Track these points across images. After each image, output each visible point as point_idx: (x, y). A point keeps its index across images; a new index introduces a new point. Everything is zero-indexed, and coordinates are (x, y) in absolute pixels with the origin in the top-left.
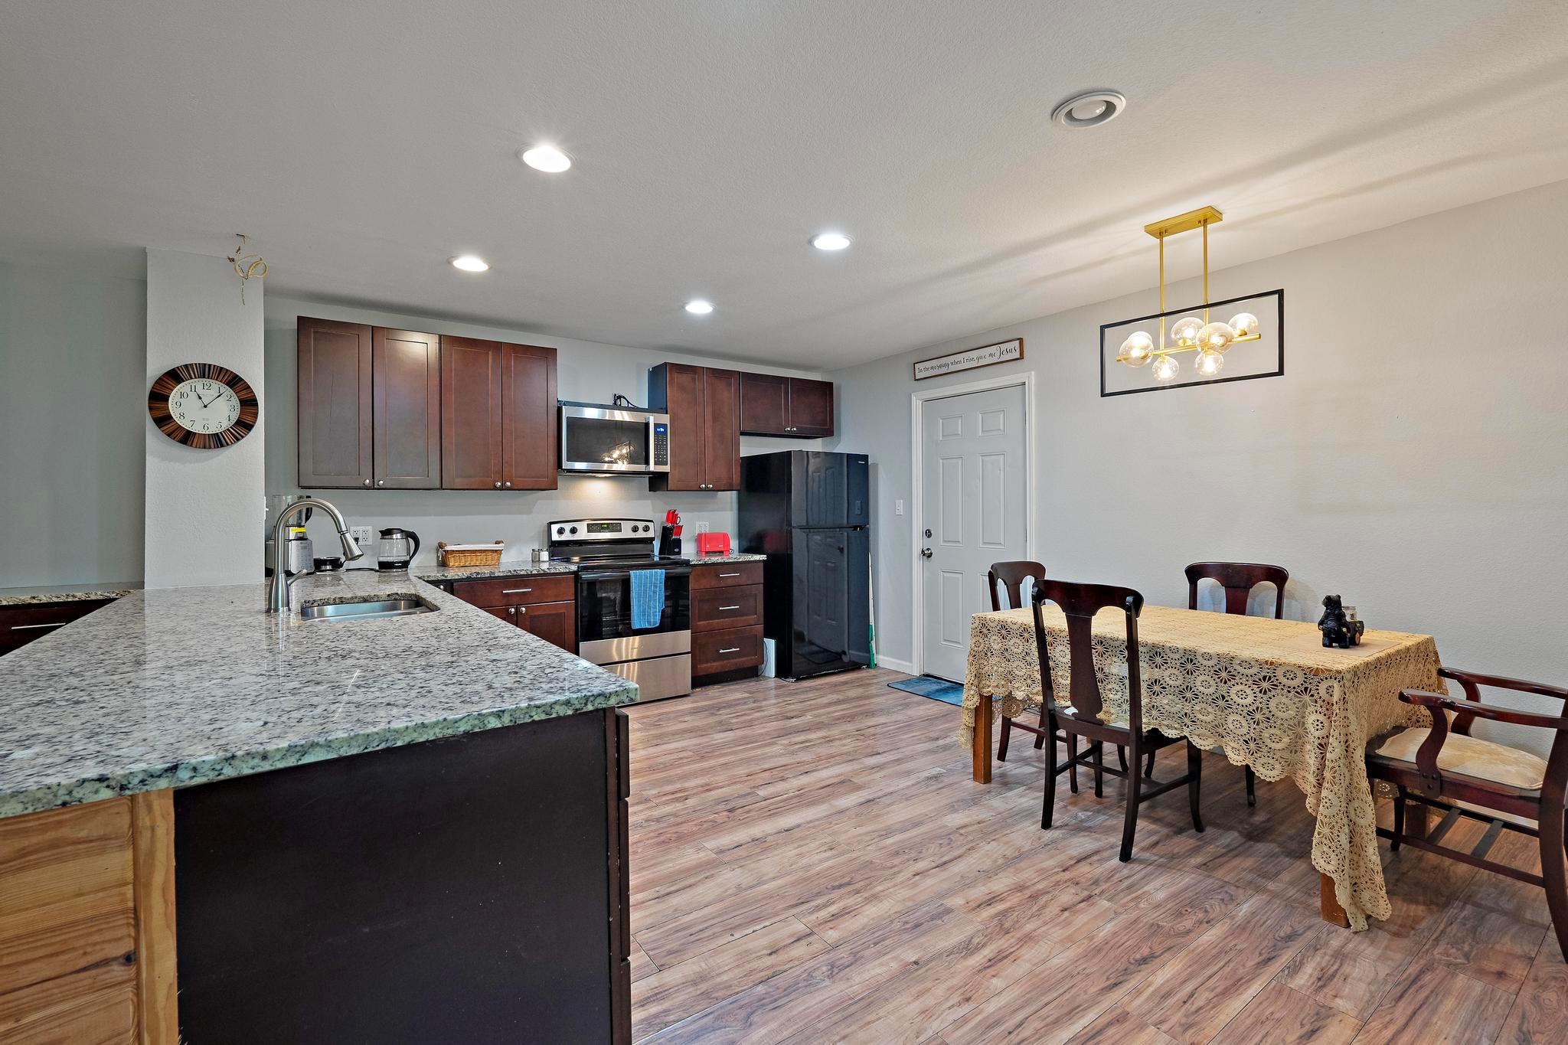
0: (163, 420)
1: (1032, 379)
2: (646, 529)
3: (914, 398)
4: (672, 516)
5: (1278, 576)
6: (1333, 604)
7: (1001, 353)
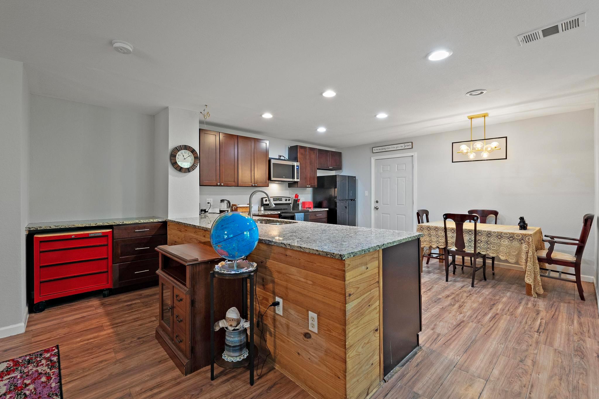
0: (174, 164)
1: (415, 155)
2: (289, 200)
3: (372, 159)
4: (297, 196)
5: (496, 213)
6: (522, 219)
7: (405, 146)
